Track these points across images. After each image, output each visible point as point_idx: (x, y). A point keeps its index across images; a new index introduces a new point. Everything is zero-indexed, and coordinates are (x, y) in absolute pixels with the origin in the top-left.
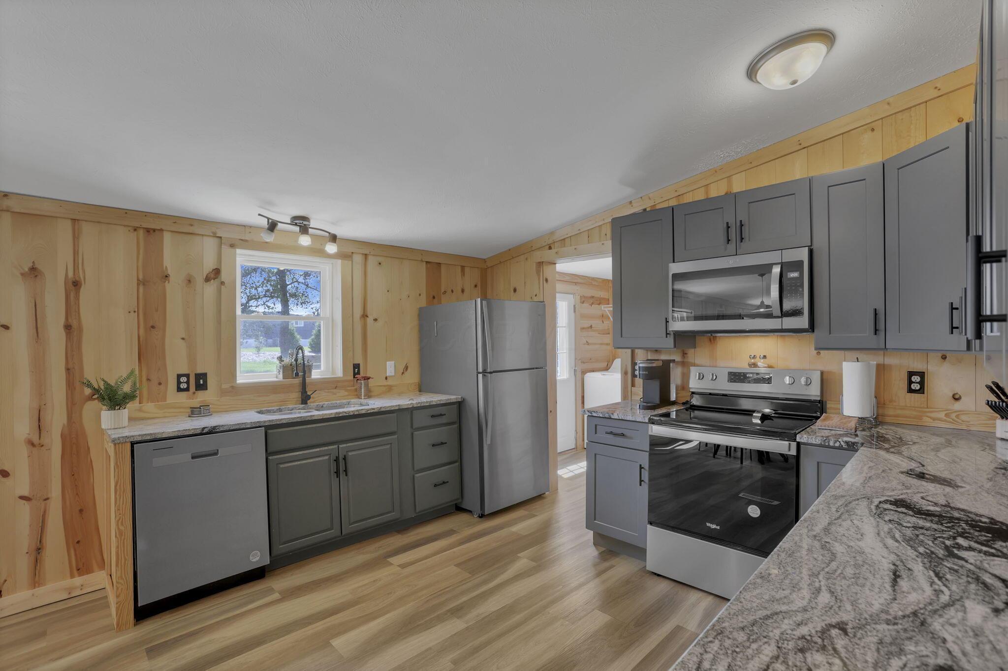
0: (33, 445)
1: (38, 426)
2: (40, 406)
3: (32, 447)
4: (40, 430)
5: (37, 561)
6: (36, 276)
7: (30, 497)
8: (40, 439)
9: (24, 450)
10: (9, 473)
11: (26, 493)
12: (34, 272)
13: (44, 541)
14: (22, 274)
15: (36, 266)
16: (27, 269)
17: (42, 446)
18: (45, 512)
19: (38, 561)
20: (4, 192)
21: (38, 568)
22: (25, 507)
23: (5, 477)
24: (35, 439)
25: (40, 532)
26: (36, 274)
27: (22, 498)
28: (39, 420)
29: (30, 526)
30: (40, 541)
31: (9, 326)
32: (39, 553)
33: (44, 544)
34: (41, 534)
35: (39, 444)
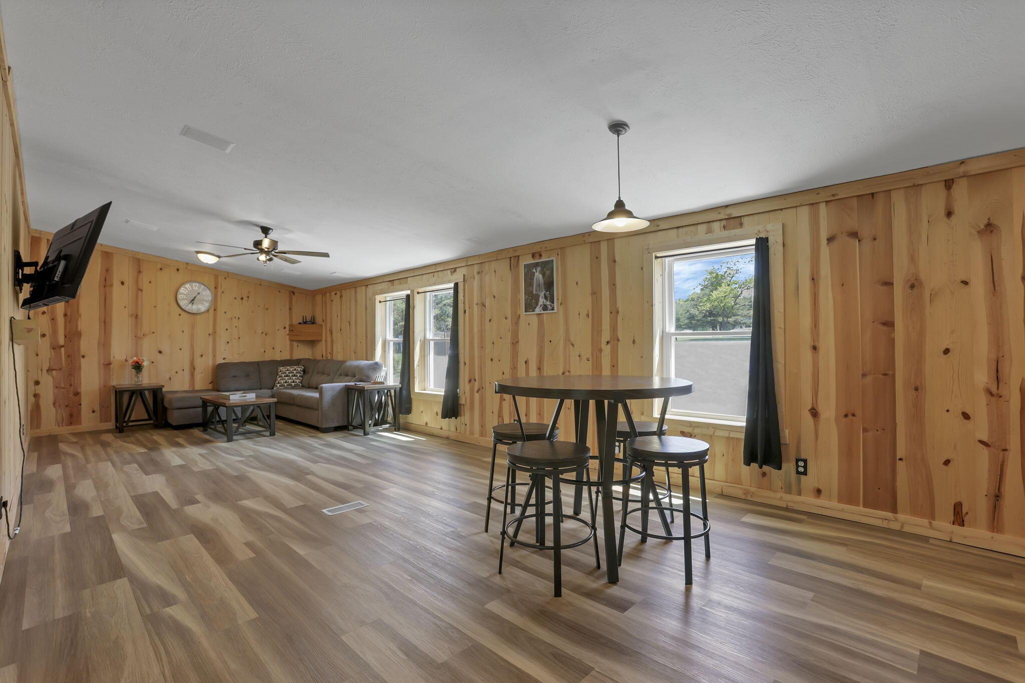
0: (991, 394)
1: (996, 376)
2: (998, 358)
3: (990, 396)
4: (998, 381)
5: (995, 506)
6: (992, 231)
7: (989, 443)
8: (998, 389)
9: (983, 399)
10: (970, 417)
11: (985, 439)
12: (990, 228)
13: (1002, 490)
14: (979, 232)
15: (991, 222)
16: (982, 227)
17: (1001, 397)
18: (1003, 462)
19: (997, 507)
20: (960, 160)
21: (996, 514)
22: (985, 452)
23: (966, 419)
24: (994, 390)
25: (998, 480)
26: (991, 230)
27: (981, 442)
28: (997, 371)
29: (989, 472)
30: (999, 490)
31: (967, 281)
32: (998, 500)
33: (1003, 493)
34: (999, 482)
35: (998, 394)
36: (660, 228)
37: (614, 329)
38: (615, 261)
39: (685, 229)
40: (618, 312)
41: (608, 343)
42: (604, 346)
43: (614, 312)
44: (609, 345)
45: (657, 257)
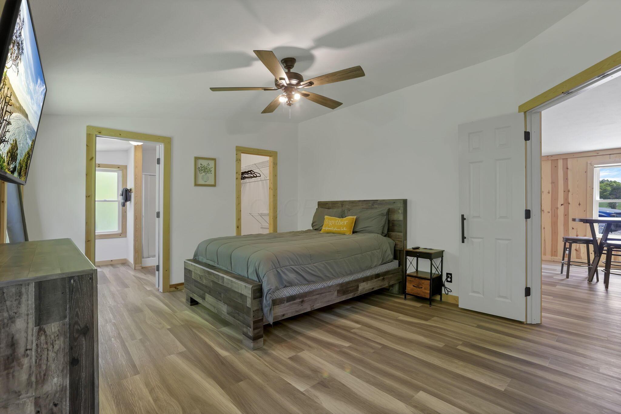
36: (599, 154)
37: (566, 199)
38: (568, 169)
39: (614, 155)
40: (569, 191)
41: (562, 205)
42: (559, 206)
43: (567, 191)
44: (563, 206)
45: (595, 167)
